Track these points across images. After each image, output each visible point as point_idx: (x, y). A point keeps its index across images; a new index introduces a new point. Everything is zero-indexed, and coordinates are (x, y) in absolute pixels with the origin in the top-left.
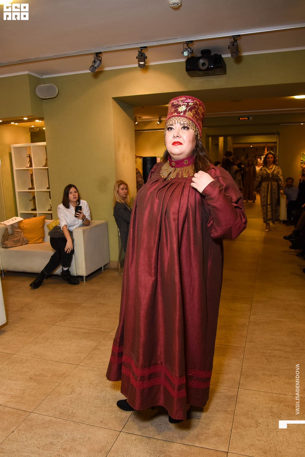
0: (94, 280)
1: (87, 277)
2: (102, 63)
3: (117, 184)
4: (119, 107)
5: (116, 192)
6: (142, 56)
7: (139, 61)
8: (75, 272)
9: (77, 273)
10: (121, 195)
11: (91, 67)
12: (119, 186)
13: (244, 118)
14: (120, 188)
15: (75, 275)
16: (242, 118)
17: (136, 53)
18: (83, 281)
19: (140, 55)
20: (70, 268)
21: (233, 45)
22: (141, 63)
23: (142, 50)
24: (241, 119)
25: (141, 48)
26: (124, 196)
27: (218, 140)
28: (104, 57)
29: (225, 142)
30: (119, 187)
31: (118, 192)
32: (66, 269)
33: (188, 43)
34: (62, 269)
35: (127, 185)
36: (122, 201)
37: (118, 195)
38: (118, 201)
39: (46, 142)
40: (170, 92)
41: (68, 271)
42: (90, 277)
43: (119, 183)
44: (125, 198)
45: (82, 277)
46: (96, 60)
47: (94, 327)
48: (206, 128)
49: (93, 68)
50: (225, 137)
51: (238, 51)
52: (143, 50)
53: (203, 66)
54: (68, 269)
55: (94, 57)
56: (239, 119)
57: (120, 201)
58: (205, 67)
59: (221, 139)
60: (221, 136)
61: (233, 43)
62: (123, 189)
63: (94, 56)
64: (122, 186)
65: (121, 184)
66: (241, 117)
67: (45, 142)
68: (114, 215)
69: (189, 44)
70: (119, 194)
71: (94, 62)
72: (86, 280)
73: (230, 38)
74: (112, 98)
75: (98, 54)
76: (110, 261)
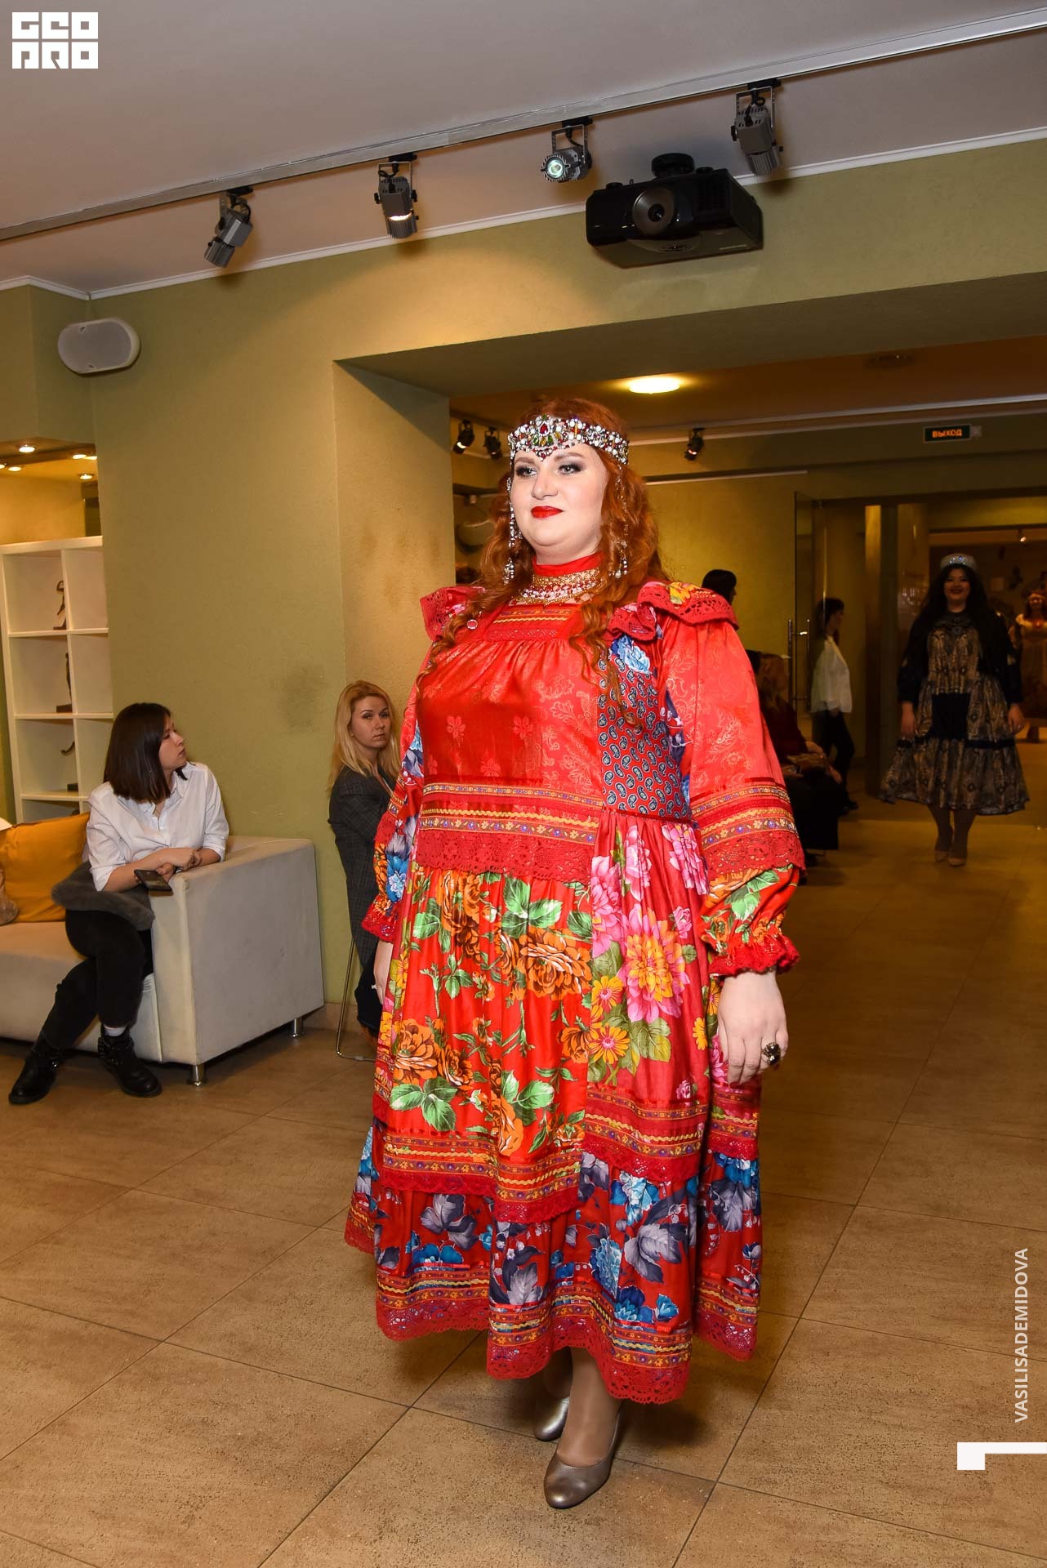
0: (237, 1080)
1: (208, 1066)
2: (251, 225)
3: (346, 696)
4: (373, 396)
5: (342, 729)
6: (392, 189)
7: (388, 213)
8: (156, 1045)
9: (165, 1050)
10: (365, 743)
11: (210, 244)
12: (352, 703)
13: (949, 433)
14: (356, 712)
15: (160, 1058)
16: (941, 430)
17: (371, 182)
18: (191, 1082)
19: (387, 186)
20: (134, 1027)
21: (749, 122)
22: (395, 218)
23: (396, 169)
24: (935, 434)
25: (392, 158)
26: (379, 744)
27: (861, 517)
28: (258, 203)
29: (889, 526)
30: (353, 711)
31: (350, 726)
32: (115, 1032)
33: (571, 130)
34: (103, 1030)
35: (384, 698)
36: (367, 763)
37: (349, 743)
38: (353, 765)
39: (101, 537)
40: (550, 330)
41: (125, 1041)
42: (220, 1066)
43: (354, 694)
44: (379, 752)
45: (188, 1067)
46: (229, 217)
47: (109, 1310)
48: (805, 472)
49: (220, 252)
50: (888, 504)
51: (774, 144)
52: (400, 167)
53: (656, 219)
54: (126, 1034)
55: (222, 209)
56: (929, 437)
57: (360, 764)
58: (664, 221)
59: (873, 513)
60: (873, 501)
61: (745, 115)
62: (368, 716)
63: (221, 203)
64: (365, 705)
65: (360, 696)
66: (937, 430)
67: (99, 534)
68: (329, 821)
69: (574, 132)
70: (354, 738)
71: (223, 225)
72: (204, 1081)
73: (739, 96)
74: (331, 363)
75: (239, 195)
76: (325, 1002)
